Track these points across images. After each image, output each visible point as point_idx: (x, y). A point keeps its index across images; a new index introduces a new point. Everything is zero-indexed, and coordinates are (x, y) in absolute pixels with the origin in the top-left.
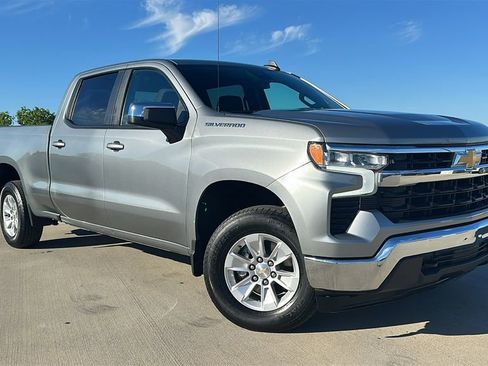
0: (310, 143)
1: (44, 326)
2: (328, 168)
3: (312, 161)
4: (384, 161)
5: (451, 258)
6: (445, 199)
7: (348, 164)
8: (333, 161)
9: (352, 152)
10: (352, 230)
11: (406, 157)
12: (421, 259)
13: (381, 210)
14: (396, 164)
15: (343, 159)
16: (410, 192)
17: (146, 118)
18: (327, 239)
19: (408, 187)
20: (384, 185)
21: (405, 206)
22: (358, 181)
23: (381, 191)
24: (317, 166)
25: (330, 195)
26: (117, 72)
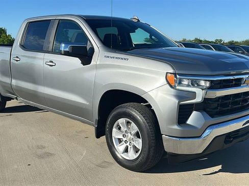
0: (167, 73)
1: (16, 167)
2: (177, 87)
3: (168, 83)
4: (208, 84)
5: (237, 134)
6: (237, 103)
7: (188, 86)
8: (180, 83)
9: (191, 79)
10: (189, 122)
11: (219, 82)
12: (224, 137)
13: (205, 110)
14: (215, 86)
15: (185, 82)
16: (220, 100)
17: (71, 51)
18: (176, 127)
19: (219, 98)
20: (207, 97)
21: (217, 108)
22: (194, 95)
23: (206, 100)
24: (171, 86)
25: (179, 102)
26: (50, 20)
